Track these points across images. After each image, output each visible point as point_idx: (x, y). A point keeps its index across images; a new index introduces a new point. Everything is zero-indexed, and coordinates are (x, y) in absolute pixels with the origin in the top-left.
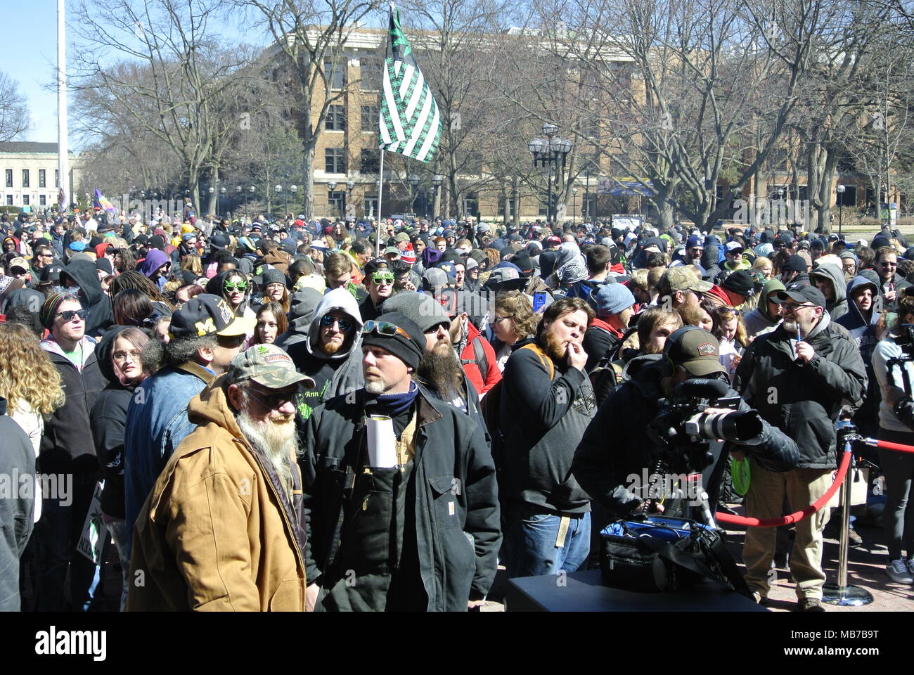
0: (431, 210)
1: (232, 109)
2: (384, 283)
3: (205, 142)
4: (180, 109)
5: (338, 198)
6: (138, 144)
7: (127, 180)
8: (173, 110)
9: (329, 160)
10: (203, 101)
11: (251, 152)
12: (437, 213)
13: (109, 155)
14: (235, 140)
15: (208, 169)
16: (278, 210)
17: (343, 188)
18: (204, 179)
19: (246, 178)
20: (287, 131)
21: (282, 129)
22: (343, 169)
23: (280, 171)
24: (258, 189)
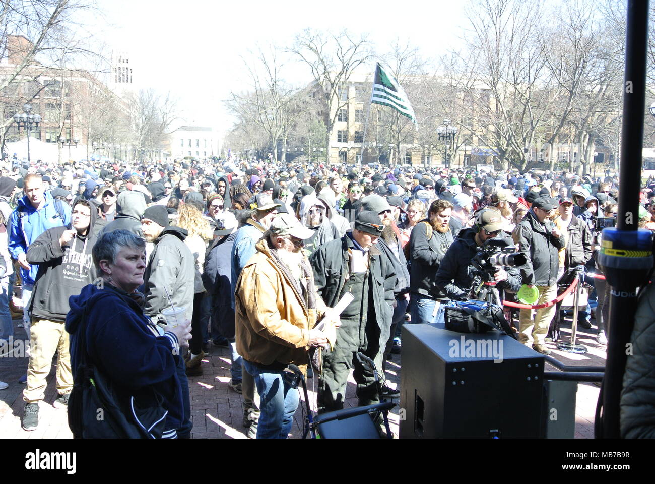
0: (388, 161)
1: (293, 111)
2: (356, 192)
3: (280, 126)
4: (269, 111)
5: (343, 155)
6: (249, 128)
7: (244, 144)
8: (265, 112)
9: (339, 136)
10: (280, 107)
11: (302, 131)
12: (391, 162)
13: (236, 133)
14: (294, 126)
15: (281, 140)
16: (314, 160)
17: (345, 150)
18: (279, 145)
19: (299, 144)
20: (319, 122)
21: (317, 121)
22: (346, 140)
23: (316, 142)
24: (305, 150)
